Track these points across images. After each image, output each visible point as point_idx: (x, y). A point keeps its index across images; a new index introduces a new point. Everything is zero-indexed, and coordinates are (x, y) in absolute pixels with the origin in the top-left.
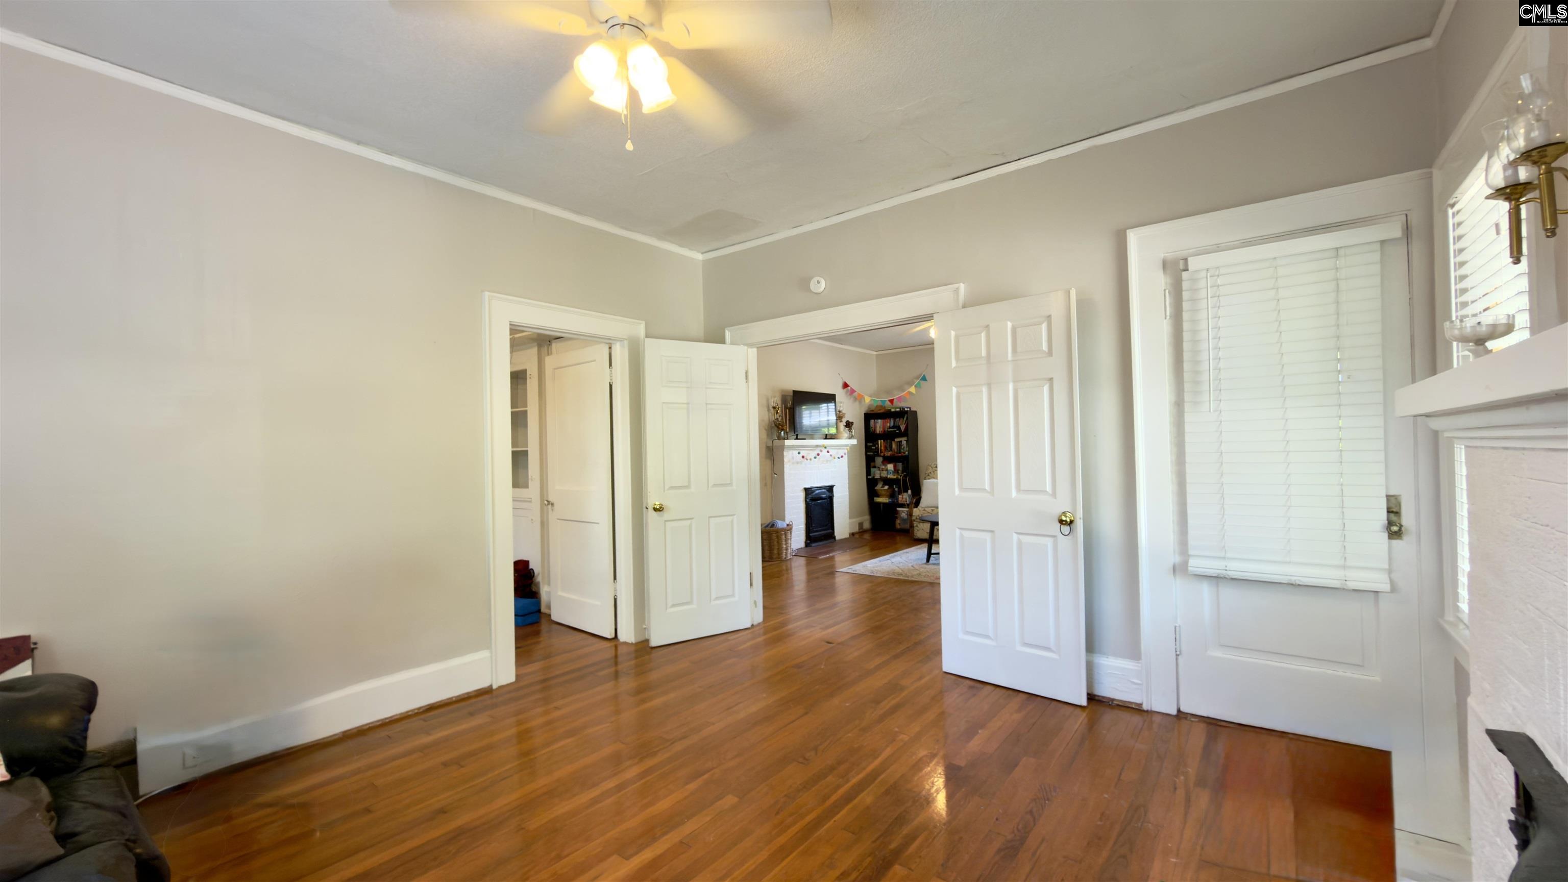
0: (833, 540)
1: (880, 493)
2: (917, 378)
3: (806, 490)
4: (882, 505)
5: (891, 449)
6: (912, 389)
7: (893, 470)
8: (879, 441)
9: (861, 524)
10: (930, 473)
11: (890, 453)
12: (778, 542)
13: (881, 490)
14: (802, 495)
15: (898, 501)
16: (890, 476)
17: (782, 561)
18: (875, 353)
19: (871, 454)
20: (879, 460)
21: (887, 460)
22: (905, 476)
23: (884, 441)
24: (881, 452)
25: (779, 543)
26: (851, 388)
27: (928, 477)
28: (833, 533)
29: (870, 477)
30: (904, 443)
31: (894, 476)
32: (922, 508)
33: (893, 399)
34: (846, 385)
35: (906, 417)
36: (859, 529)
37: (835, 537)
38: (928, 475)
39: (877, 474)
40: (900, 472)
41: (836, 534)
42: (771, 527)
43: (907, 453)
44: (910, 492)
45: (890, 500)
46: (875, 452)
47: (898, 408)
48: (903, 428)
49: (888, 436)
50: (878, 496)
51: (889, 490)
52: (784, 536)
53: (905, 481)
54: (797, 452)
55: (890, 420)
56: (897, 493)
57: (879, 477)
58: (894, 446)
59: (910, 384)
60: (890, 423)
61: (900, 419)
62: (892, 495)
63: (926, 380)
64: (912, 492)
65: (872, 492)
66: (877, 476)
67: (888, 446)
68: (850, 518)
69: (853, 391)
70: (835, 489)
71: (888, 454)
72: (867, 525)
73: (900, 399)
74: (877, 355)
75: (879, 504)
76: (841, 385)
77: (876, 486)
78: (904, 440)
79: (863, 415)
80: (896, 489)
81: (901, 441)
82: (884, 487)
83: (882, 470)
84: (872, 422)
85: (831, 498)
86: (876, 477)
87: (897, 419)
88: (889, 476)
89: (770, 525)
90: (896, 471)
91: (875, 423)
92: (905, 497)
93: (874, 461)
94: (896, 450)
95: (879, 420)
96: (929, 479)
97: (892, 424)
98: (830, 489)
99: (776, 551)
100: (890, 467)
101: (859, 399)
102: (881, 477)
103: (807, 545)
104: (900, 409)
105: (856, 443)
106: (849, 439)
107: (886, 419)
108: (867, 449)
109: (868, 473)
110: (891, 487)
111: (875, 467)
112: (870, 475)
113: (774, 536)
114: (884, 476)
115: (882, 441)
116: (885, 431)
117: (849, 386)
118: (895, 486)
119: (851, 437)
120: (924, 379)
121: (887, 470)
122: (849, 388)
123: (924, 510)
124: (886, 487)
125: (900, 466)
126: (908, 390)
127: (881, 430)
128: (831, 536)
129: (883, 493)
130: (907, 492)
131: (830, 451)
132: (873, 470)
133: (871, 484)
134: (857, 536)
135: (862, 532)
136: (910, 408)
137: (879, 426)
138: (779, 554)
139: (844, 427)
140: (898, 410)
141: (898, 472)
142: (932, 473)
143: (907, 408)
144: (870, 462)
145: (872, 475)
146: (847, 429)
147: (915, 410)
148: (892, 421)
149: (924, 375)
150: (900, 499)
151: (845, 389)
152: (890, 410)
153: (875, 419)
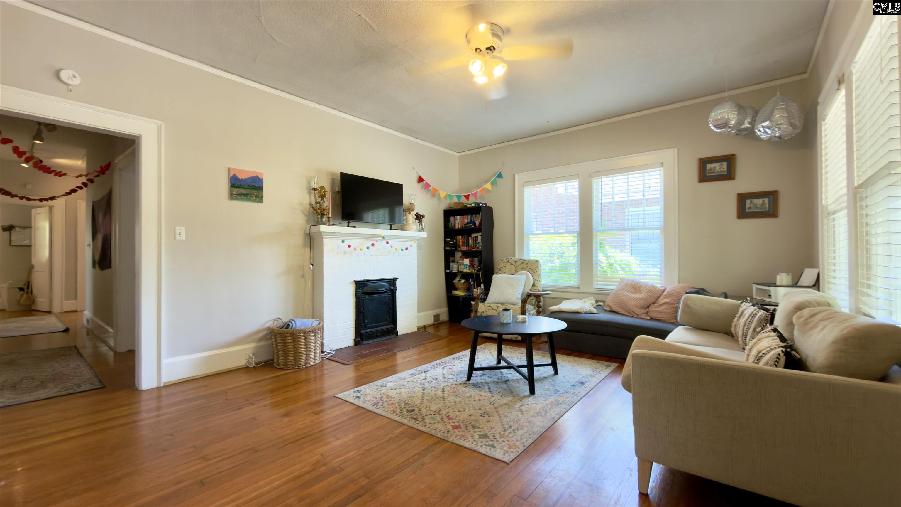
0: (394, 336)
1: (457, 286)
2: (493, 176)
3: (357, 283)
4: (461, 298)
5: (468, 245)
6: (488, 186)
7: (469, 264)
8: (458, 236)
9: (437, 317)
10: (502, 268)
11: (466, 248)
12: (294, 346)
13: (458, 284)
14: (352, 288)
15: (473, 295)
16: (467, 271)
17: (301, 369)
18: (458, 154)
19: (449, 248)
20: (458, 255)
21: (466, 254)
22: (478, 270)
23: (462, 237)
24: (459, 247)
25: (296, 348)
26: (426, 182)
27: (500, 272)
28: (396, 328)
29: (448, 271)
30: (479, 238)
31: (469, 270)
32: (489, 303)
33: (469, 195)
34: (420, 180)
35: (481, 214)
36: (434, 322)
37: (397, 332)
38: (500, 270)
39: (454, 268)
40: (475, 266)
41: (398, 329)
42: (286, 328)
43: (480, 247)
44: (482, 286)
45: (466, 294)
46: (453, 247)
47: (473, 203)
48: (477, 223)
49: (466, 232)
50: (456, 289)
51: (465, 284)
52: (302, 339)
53: (478, 275)
54: (341, 240)
55: (468, 216)
56: (473, 287)
57: (456, 271)
58: (470, 241)
59: (486, 182)
60: (467, 219)
61: (476, 215)
62: (469, 289)
63: (502, 178)
64: (484, 286)
65: (450, 286)
66: (455, 270)
67: (466, 241)
68: (419, 311)
69: (427, 186)
70: (398, 283)
71: (465, 248)
72: (444, 317)
73: (475, 195)
74: (459, 156)
75: (458, 297)
76: (416, 179)
77: (454, 279)
78: (479, 235)
79: (443, 211)
80: (472, 283)
81: (477, 237)
82: (461, 281)
83: (460, 265)
84: (452, 218)
85: (393, 293)
86: (453, 271)
87: (474, 215)
88: (465, 270)
89: (285, 327)
90: (472, 265)
91: (455, 219)
92: (478, 291)
93: (454, 256)
94: (472, 246)
95: (458, 217)
96: (500, 273)
97: (469, 220)
98: (393, 282)
99: (291, 358)
100: (467, 261)
101: (434, 193)
102: (458, 271)
103: (357, 343)
104: (475, 204)
105: (426, 236)
106: (420, 231)
107: (464, 215)
108: (446, 244)
109: (447, 266)
110: (467, 281)
111: (453, 262)
112: (449, 270)
113: (289, 339)
114: (462, 270)
115: (461, 236)
116: (462, 227)
117: (424, 181)
118: (471, 280)
119: (422, 230)
120: (500, 176)
121: (464, 265)
122: (424, 182)
123: (490, 306)
124: (463, 281)
125: (476, 260)
126: (484, 186)
127: (460, 226)
128: (393, 331)
129: (460, 286)
130: (480, 286)
131: (390, 242)
132: (451, 264)
133: (450, 277)
134: (431, 330)
135: (437, 323)
136: (486, 204)
137: (458, 222)
138: (297, 360)
139: (414, 220)
140: (473, 205)
141: (473, 267)
142: (504, 267)
143: (483, 204)
144: (449, 256)
145: (451, 270)
146: (417, 221)
147: (490, 206)
148: (469, 217)
149: (500, 172)
150: (475, 293)
151: (421, 183)
152: (467, 205)
153: (454, 216)
